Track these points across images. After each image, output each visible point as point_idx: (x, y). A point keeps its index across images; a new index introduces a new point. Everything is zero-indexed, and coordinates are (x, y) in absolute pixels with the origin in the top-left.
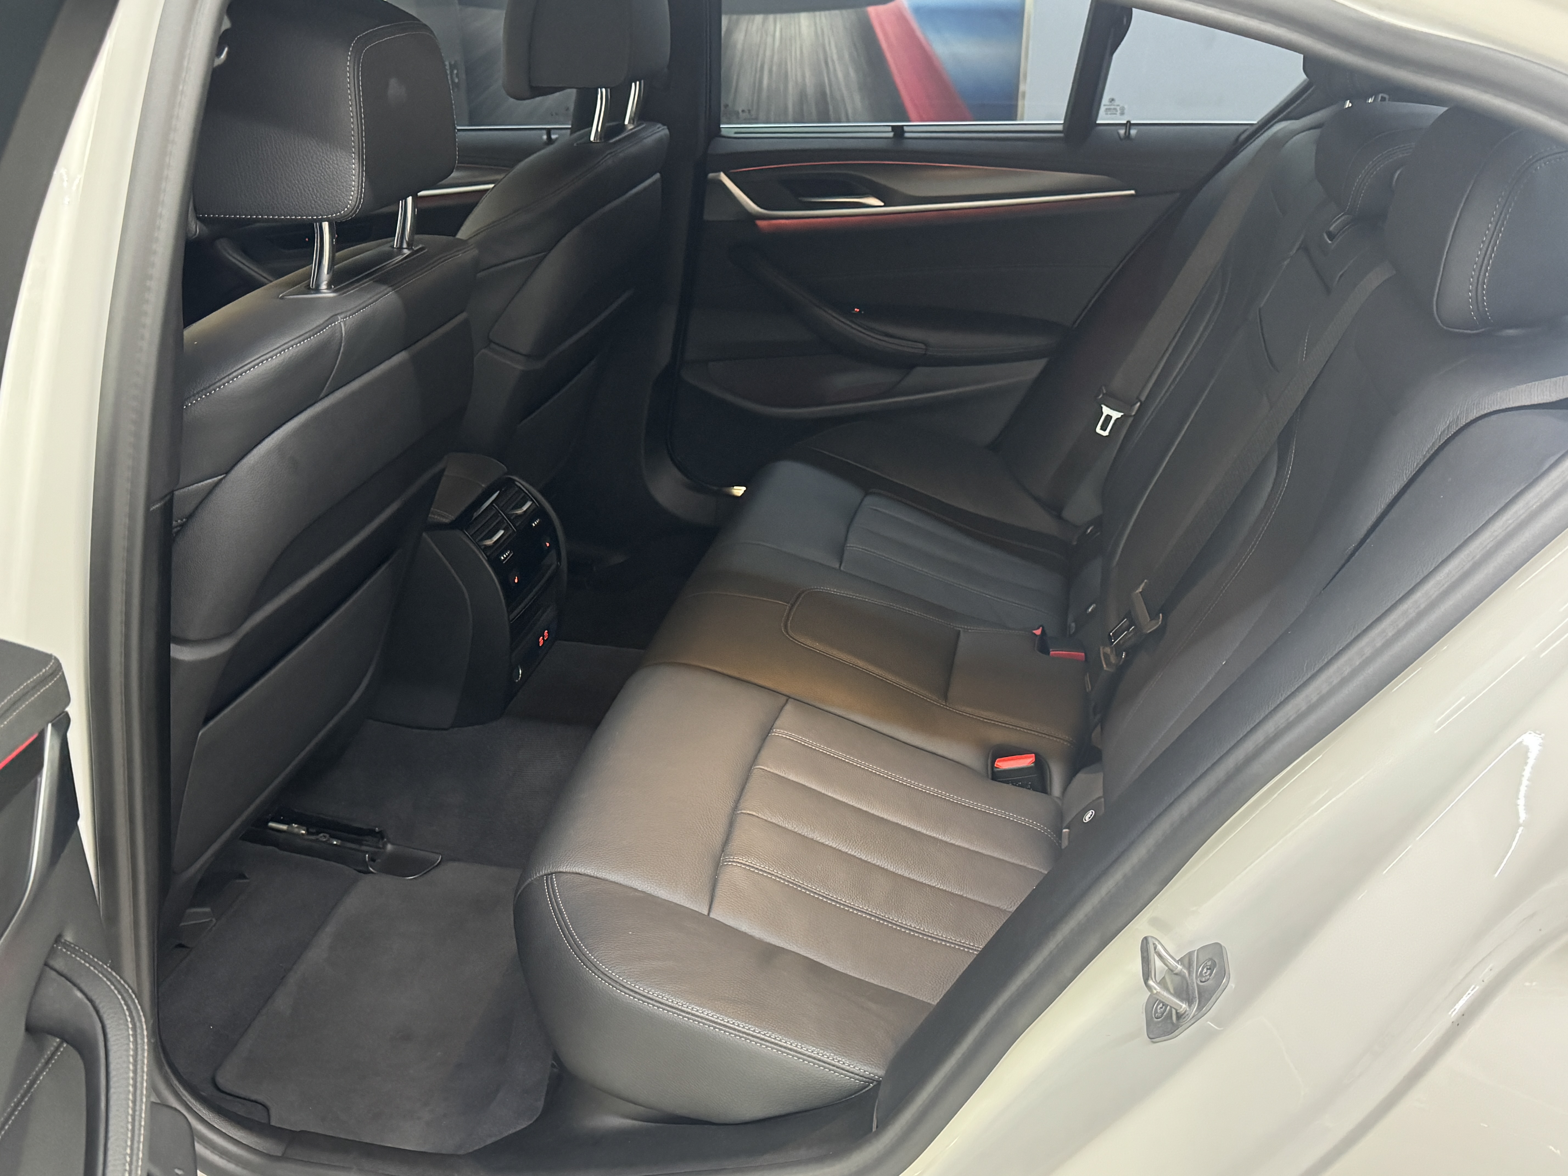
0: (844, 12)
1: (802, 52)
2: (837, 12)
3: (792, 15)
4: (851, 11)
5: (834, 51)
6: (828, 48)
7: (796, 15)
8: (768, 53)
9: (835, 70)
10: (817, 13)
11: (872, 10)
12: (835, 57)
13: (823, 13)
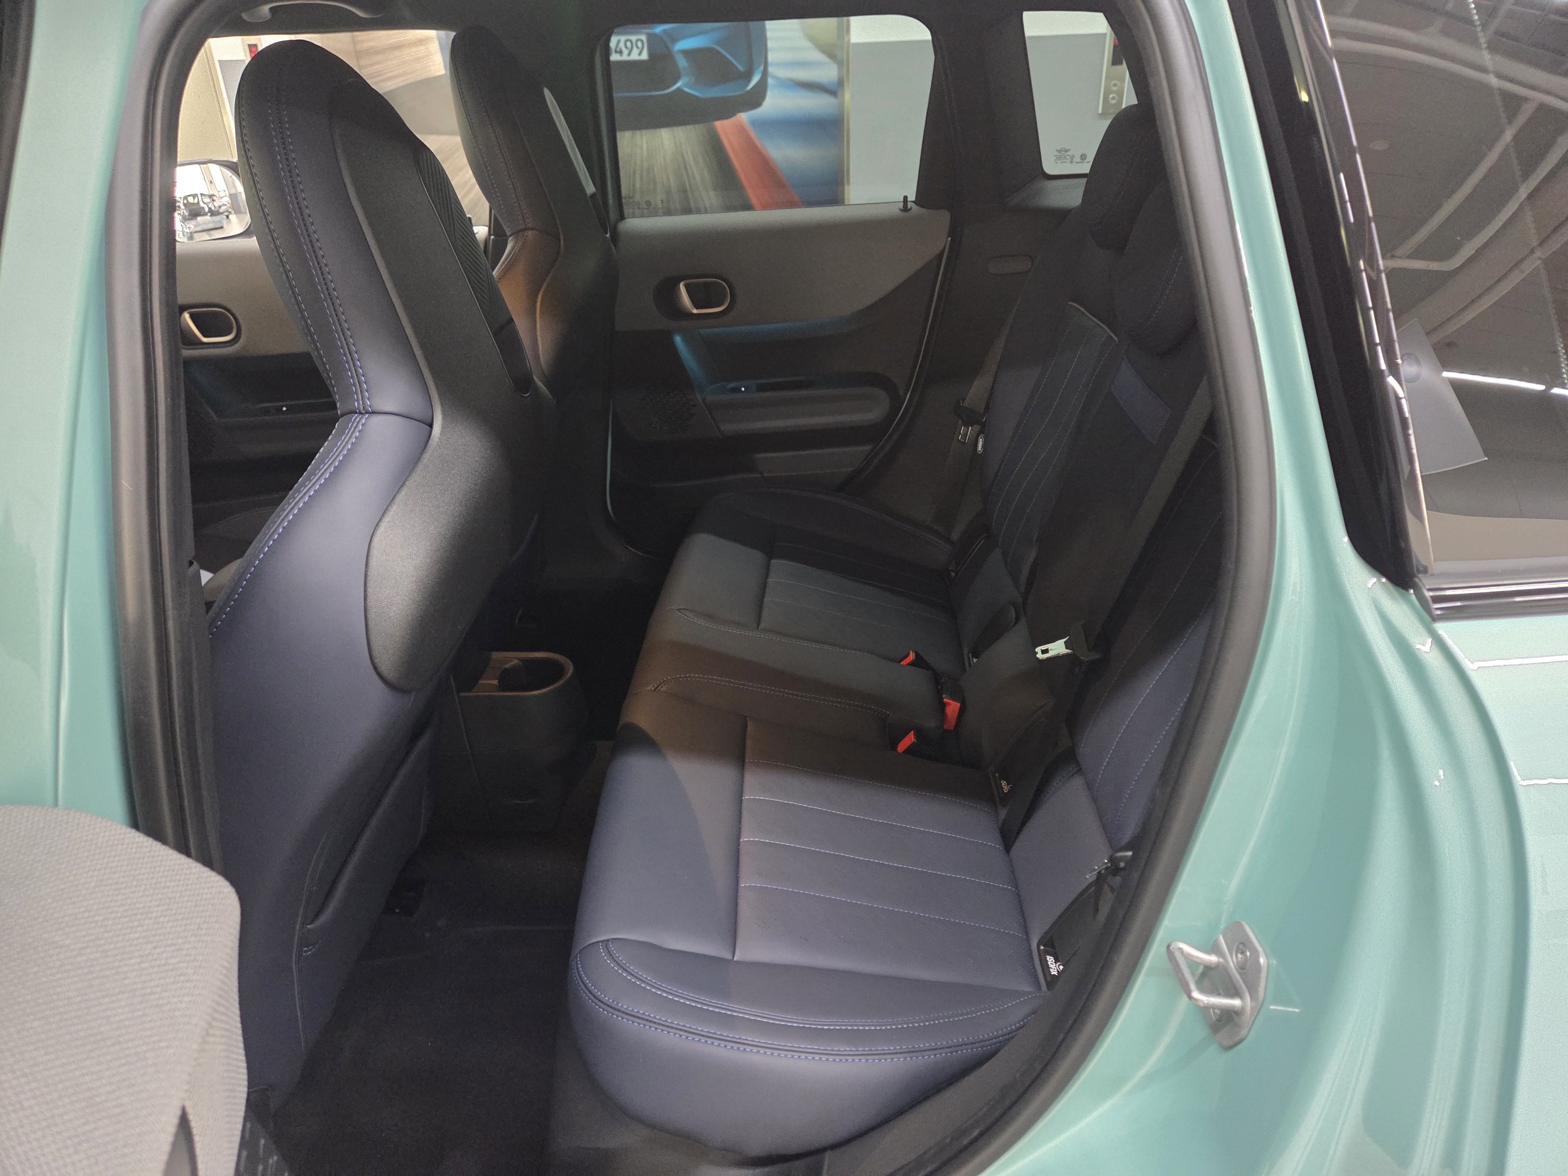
0: (697, 126)
1: (665, 160)
2: (690, 128)
3: (653, 131)
4: (701, 125)
5: (691, 158)
6: (685, 156)
7: (658, 130)
8: (638, 162)
9: (693, 174)
10: (675, 129)
11: (718, 124)
12: (692, 163)
13: (680, 128)
